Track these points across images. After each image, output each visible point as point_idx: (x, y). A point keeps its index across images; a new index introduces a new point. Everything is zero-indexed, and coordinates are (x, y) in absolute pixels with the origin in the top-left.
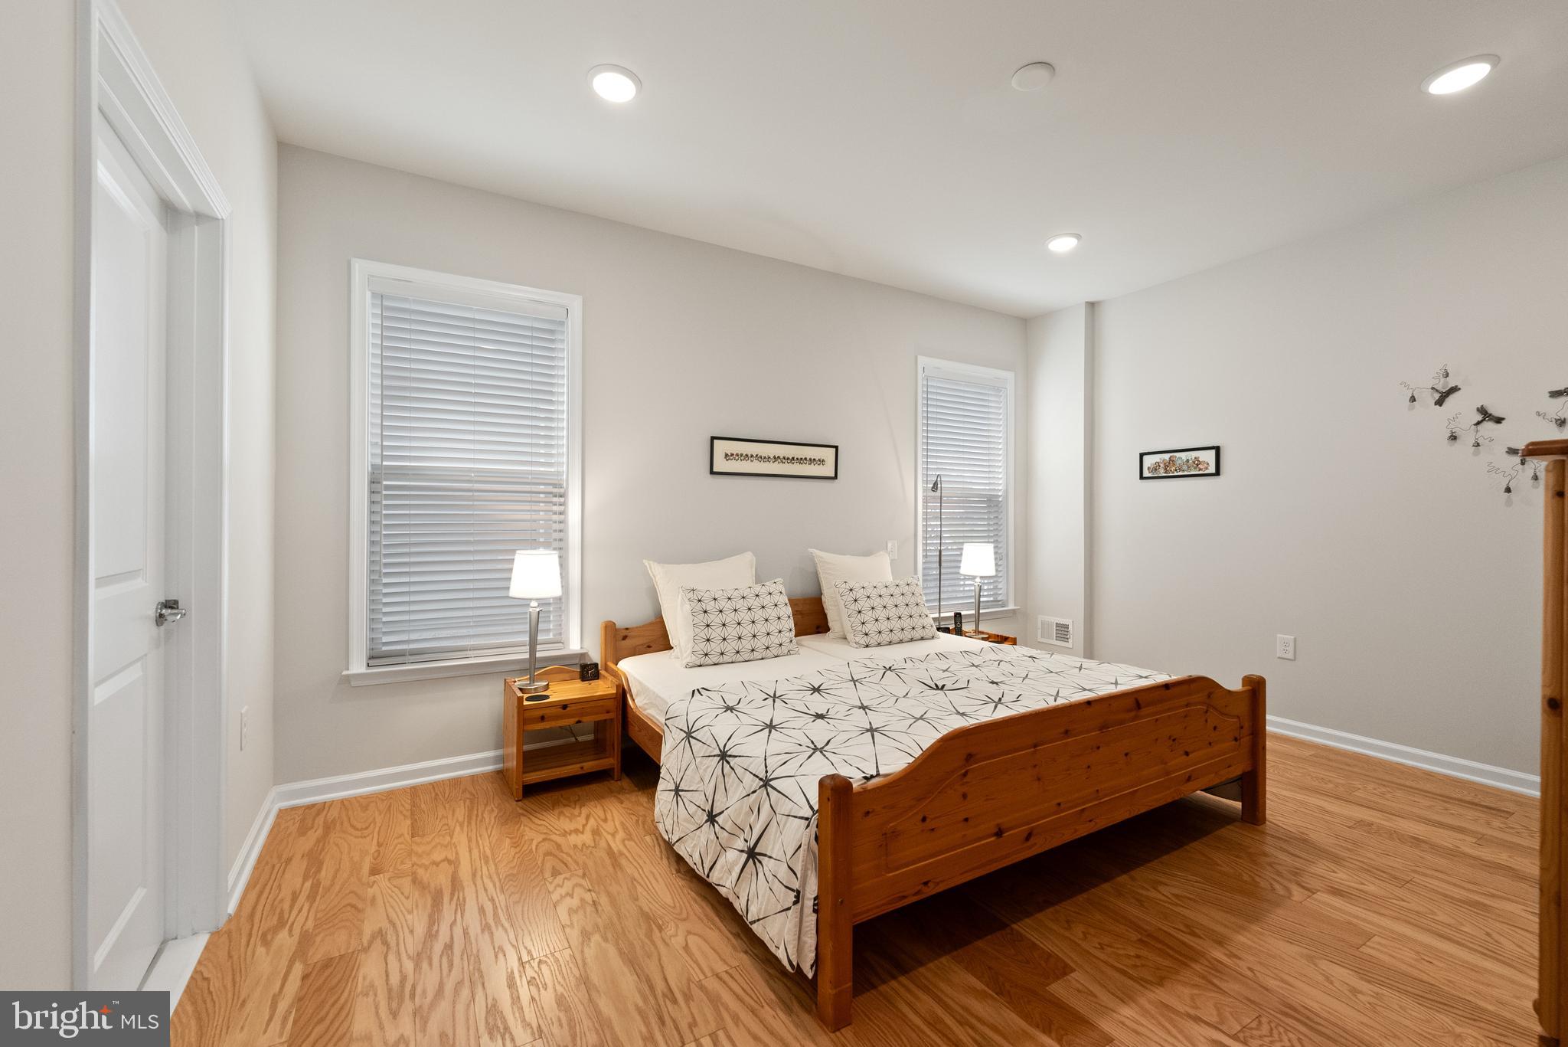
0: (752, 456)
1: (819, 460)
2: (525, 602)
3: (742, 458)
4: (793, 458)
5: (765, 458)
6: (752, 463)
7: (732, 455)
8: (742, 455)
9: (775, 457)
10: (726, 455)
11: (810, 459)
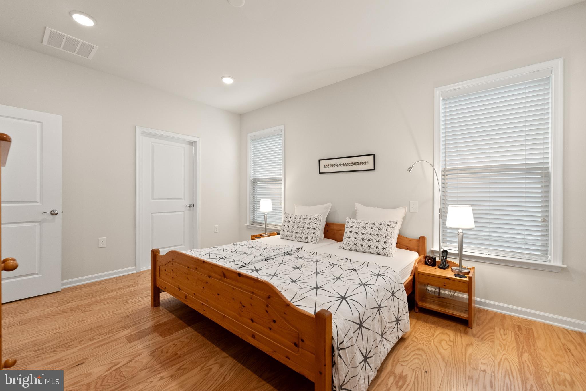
0: (334, 165)
1: (365, 162)
2: (263, 213)
3: (330, 166)
4: (352, 163)
5: (339, 165)
6: (334, 168)
7: (327, 165)
8: (330, 165)
9: (344, 164)
10: (325, 166)
11: (360, 163)
